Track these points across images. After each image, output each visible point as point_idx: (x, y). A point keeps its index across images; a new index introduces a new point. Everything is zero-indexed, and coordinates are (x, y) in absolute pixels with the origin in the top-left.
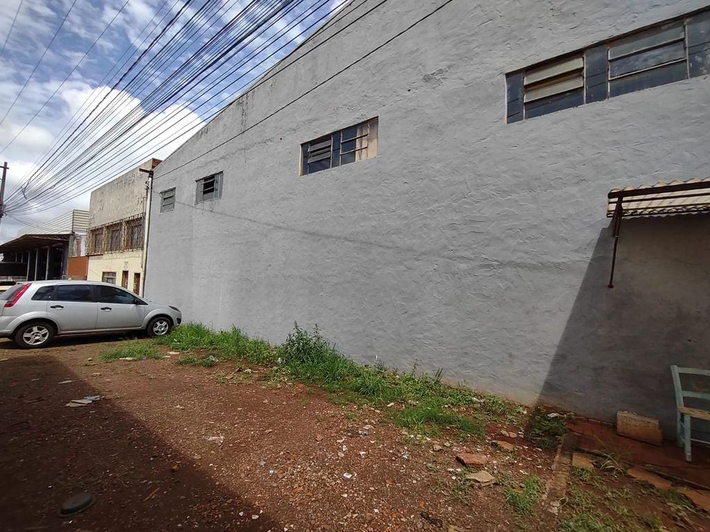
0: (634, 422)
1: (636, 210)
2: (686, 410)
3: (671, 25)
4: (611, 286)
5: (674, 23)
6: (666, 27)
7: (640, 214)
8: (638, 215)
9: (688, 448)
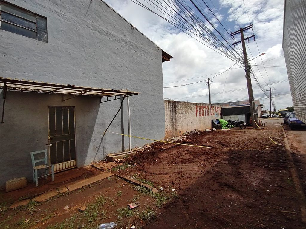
0: (14, 183)
1: (15, 88)
2: (36, 168)
3: (30, 14)
4: (2, 122)
5: (32, 14)
6: (29, 13)
7: (17, 90)
8: (16, 90)
9: (37, 181)
